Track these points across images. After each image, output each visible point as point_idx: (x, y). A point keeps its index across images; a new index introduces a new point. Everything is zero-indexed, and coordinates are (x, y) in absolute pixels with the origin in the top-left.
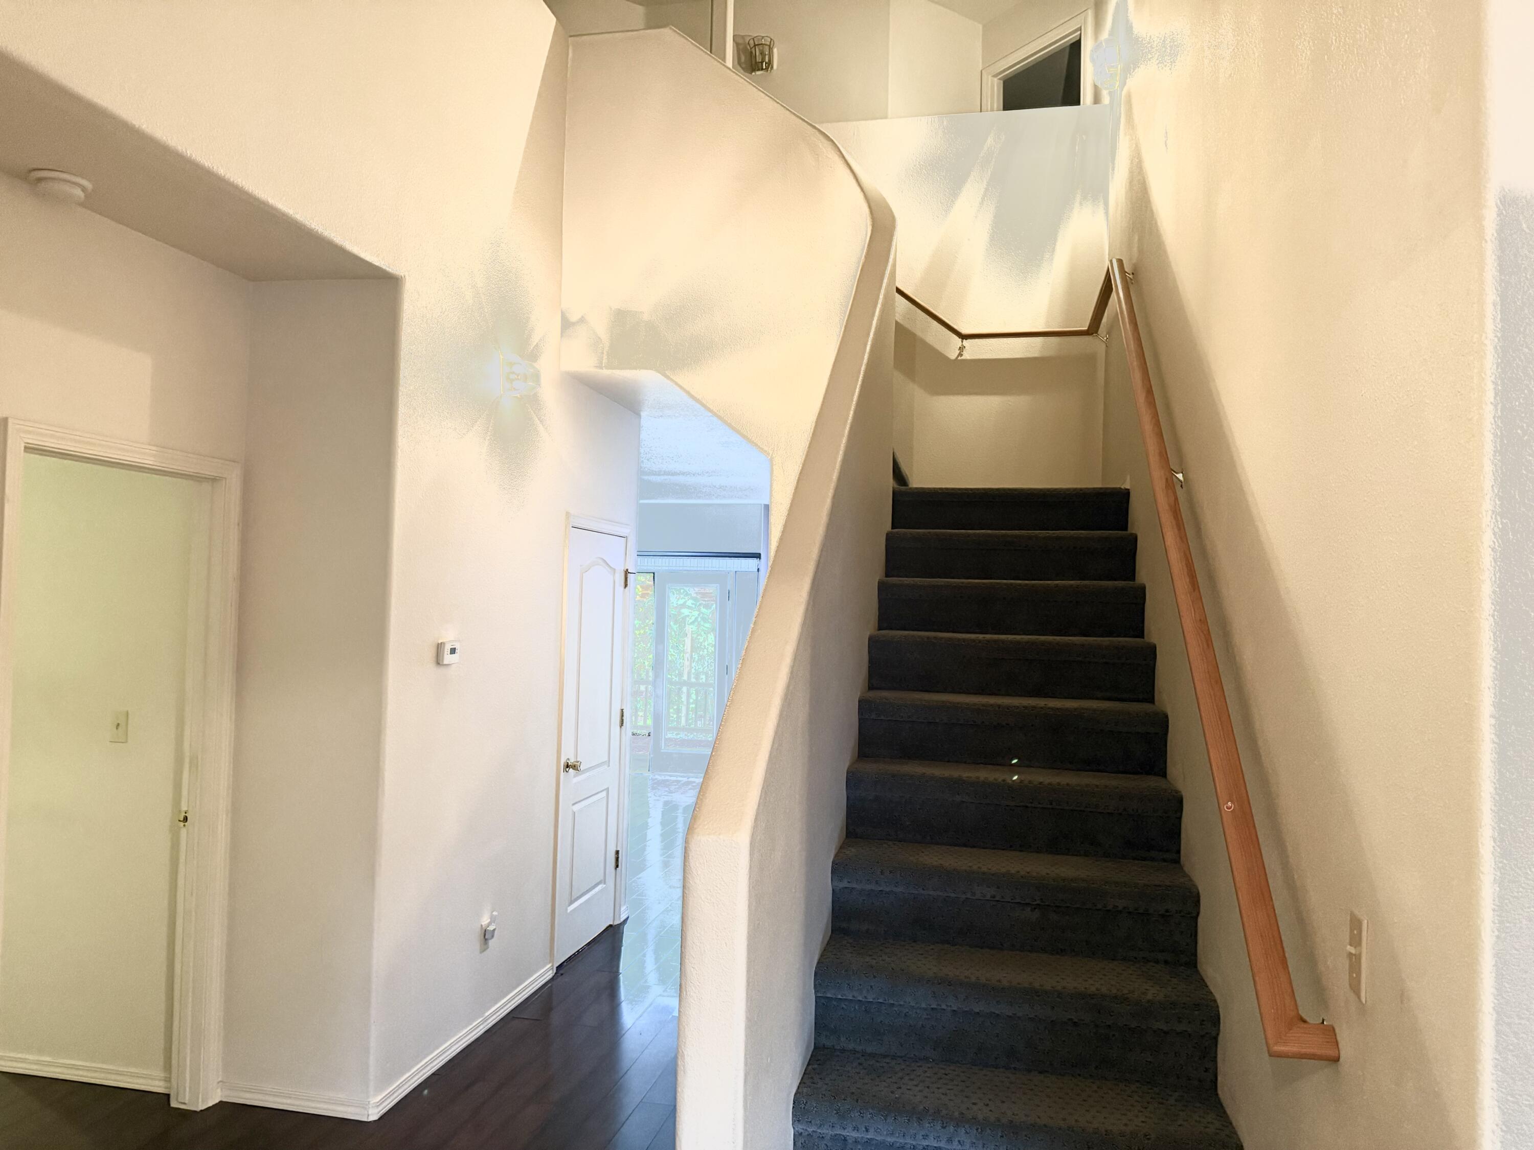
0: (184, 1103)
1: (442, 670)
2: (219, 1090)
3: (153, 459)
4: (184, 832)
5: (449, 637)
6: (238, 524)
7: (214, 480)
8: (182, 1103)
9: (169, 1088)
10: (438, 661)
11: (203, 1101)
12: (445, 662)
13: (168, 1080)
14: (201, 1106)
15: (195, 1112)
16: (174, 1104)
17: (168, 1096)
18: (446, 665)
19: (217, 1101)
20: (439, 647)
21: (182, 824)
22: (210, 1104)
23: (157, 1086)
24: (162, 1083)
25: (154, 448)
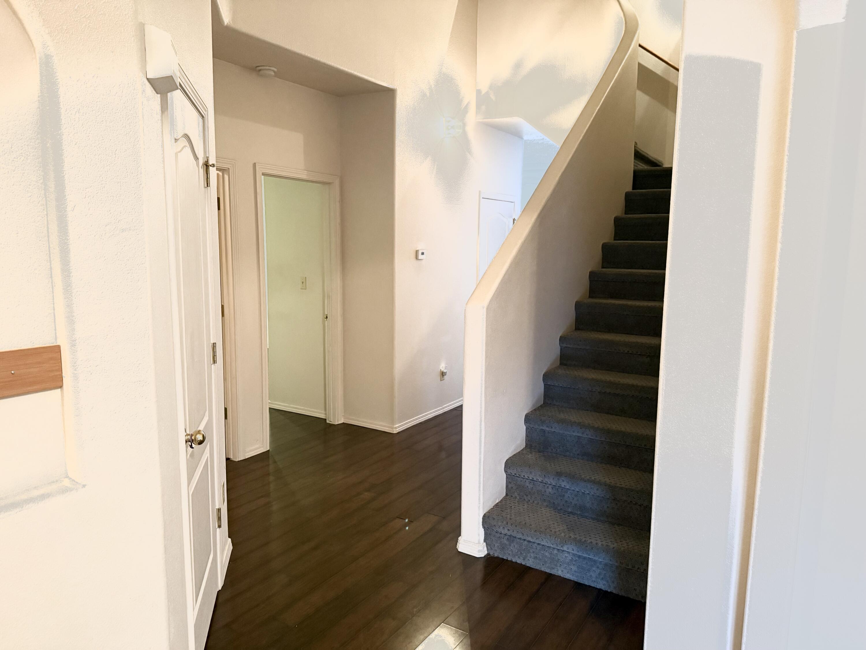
0: (331, 421)
1: (418, 262)
2: (343, 419)
3: (306, 176)
4: (326, 322)
5: (421, 247)
6: (339, 202)
7: (329, 183)
8: (330, 421)
9: (326, 417)
10: (417, 258)
11: (337, 422)
12: (419, 258)
13: (326, 414)
14: (336, 423)
15: (335, 425)
16: (328, 422)
17: (326, 419)
18: (420, 259)
19: (342, 422)
20: (417, 252)
21: (326, 319)
22: (340, 423)
23: (322, 416)
24: (324, 415)
25: (306, 172)
